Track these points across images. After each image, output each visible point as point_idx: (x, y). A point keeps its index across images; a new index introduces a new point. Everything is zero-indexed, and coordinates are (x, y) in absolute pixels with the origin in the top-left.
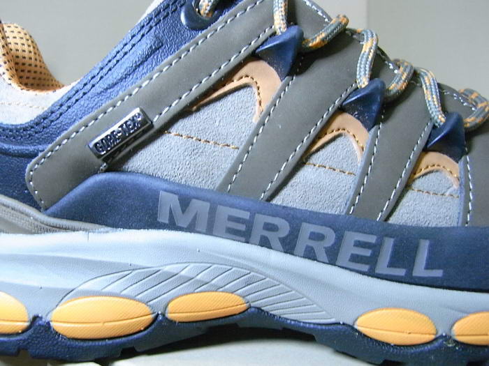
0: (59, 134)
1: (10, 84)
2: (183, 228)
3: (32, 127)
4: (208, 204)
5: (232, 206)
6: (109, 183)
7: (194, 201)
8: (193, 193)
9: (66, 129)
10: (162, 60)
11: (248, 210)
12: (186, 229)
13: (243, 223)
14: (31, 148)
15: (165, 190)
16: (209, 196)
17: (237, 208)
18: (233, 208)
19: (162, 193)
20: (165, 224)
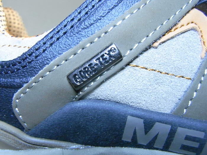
0: (42, 68)
1: (4, 34)
2: (143, 145)
3: (20, 63)
4: (170, 126)
5: (190, 128)
6: (82, 109)
7: (157, 124)
8: (156, 117)
9: (48, 64)
10: (130, 6)
11: (203, 131)
12: (145, 146)
13: (197, 142)
14: (18, 80)
15: (132, 115)
16: (170, 119)
17: (194, 129)
18: (191, 129)
19: (129, 118)
20: (128, 142)
